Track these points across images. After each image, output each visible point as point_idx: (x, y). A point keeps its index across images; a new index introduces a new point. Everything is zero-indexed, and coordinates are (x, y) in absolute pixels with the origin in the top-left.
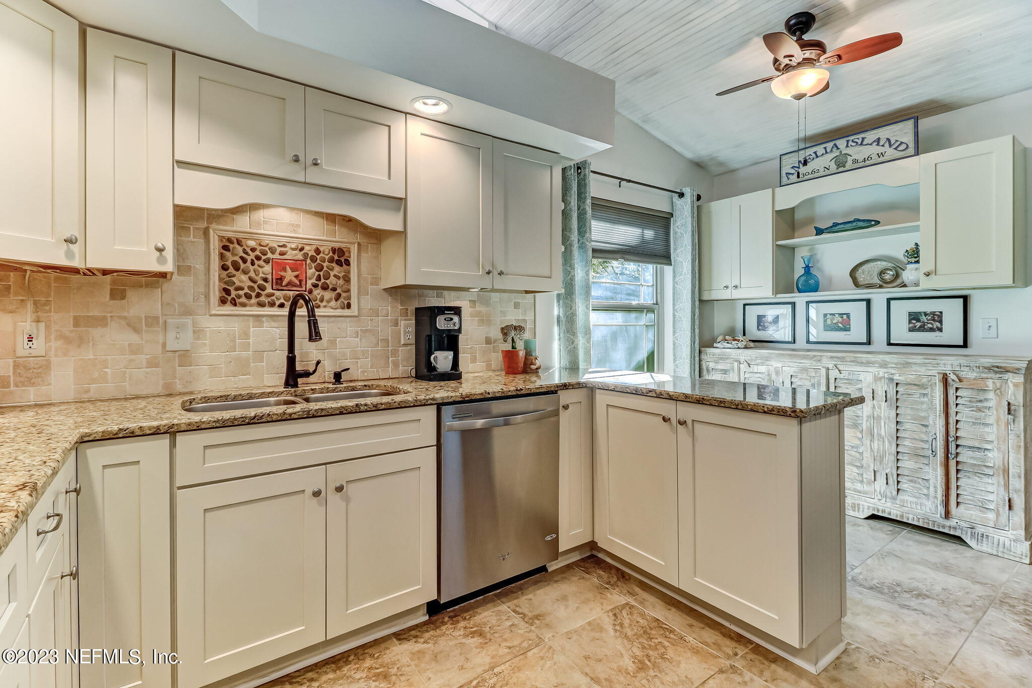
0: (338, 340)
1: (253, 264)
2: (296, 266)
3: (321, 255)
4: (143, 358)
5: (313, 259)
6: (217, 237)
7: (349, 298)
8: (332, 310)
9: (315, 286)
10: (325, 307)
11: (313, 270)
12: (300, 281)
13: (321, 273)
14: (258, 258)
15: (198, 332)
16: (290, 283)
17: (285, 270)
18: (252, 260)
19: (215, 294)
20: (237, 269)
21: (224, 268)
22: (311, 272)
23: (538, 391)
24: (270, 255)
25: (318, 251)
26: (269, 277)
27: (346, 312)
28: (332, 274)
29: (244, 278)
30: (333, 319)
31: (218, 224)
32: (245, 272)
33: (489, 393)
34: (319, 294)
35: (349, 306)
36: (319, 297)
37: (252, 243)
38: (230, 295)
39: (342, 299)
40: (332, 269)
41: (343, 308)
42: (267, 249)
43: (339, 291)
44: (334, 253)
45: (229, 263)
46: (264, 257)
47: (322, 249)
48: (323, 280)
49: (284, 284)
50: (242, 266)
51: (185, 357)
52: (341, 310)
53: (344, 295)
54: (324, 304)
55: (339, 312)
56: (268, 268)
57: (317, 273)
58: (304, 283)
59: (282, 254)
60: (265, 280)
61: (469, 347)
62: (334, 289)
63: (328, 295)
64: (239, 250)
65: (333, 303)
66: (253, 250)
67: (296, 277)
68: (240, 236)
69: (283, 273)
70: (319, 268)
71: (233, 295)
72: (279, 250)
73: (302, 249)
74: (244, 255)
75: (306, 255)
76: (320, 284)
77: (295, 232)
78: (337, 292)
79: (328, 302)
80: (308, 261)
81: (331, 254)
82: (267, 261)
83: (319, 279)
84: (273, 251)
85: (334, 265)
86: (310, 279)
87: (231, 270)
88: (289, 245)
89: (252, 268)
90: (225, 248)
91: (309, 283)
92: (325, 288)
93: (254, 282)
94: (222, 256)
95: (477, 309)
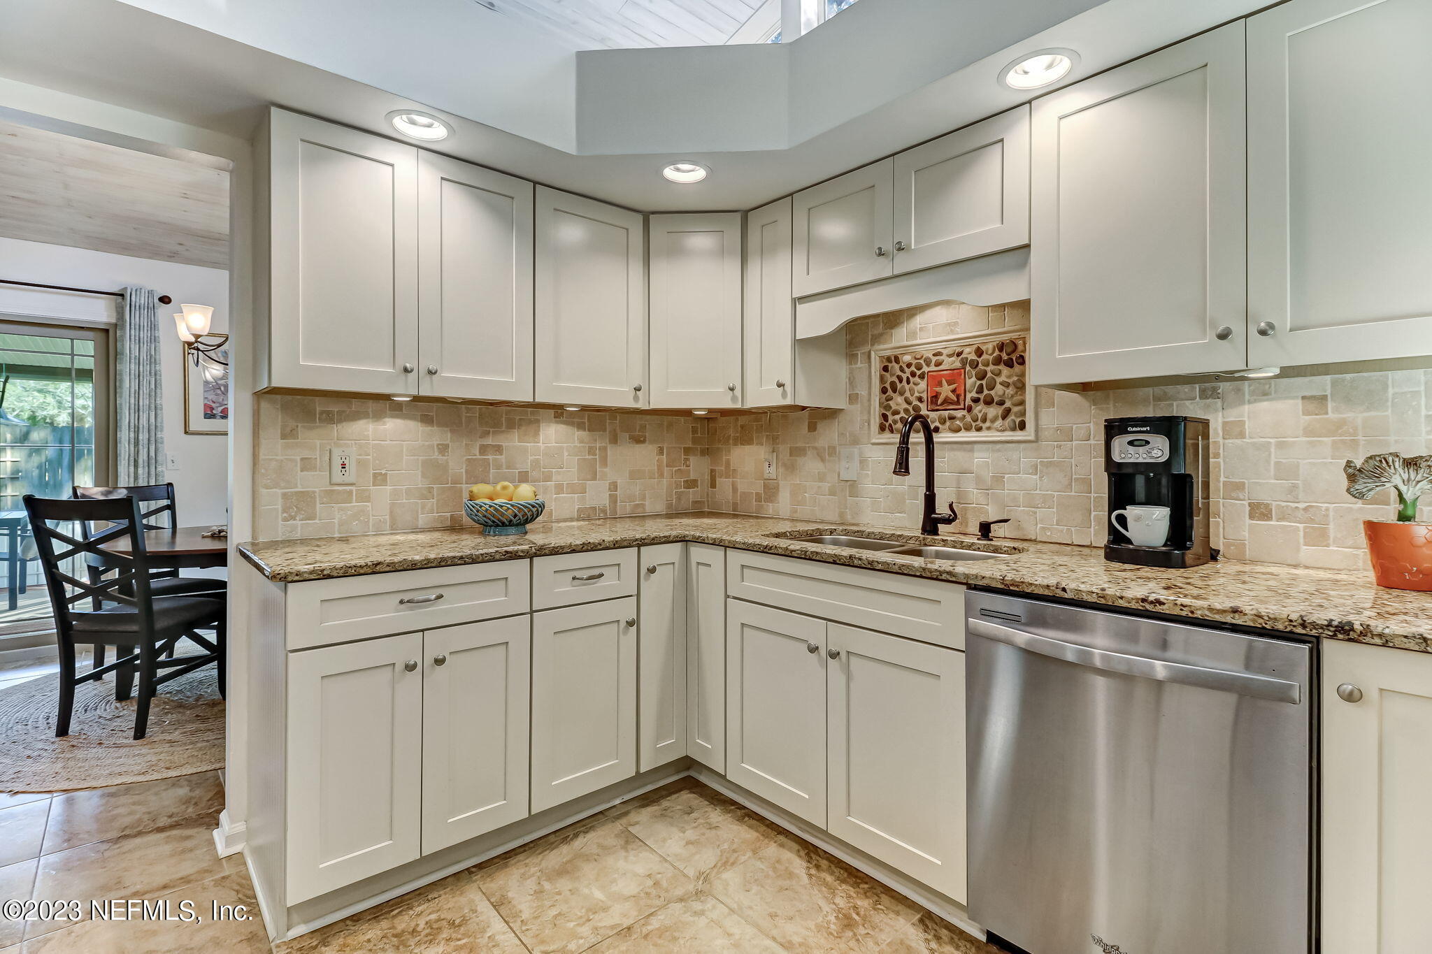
0: (1006, 476)
1: (908, 382)
2: (954, 377)
3: (985, 356)
4: (826, 486)
5: (974, 365)
6: (878, 358)
7: (1023, 413)
8: (999, 434)
9: (976, 401)
10: (989, 428)
11: (974, 379)
12: (958, 396)
13: (984, 382)
14: (913, 374)
15: (863, 462)
16: (946, 401)
17: (940, 384)
18: (908, 378)
19: (876, 420)
20: (894, 391)
21: (884, 391)
22: (971, 381)
23: (1218, 618)
24: (925, 369)
25: (979, 352)
26: (924, 396)
27: (1019, 435)
28: (999, 380)
29: (900, 400)
30: (999, 446)
31: (879, 343)
32: (902, 394)
33: (1064, 590)
34: (980, 411)
35: (1022, 426)
36: (980, 416)
37: (907, 358)
38: (887, 421)
39: (1012, 417)
40: (999, 374)
41: (1013, 429)
42: (922, 361)
43: (1008, 404)
44: (1001, 350)
45: (888, 386)
46: (918, 373)
47: (984, 348)
48: (986, 392)
49: (939, 402)
50: (899, 386)
51: (853, 487)
52: (1011, 433)
53: (1015, 409)
54: (988, 424)
55: (1009, 436)
56: (923, 385)
57: (979, 382)
58: (962, 397)
59: (938, 364)
60: (920, 399)
61: (1301, 506)
62: (1001, 403)
63: (992, 411)
64: (897, 367)
65: (999, 423)
66: (909, 365)
67: (953, 391)
68: (897, 352)
69: (938, 389)
70: (982, 376)
71: (890, 421)
72: (934, 359)
73: (959, 354)
74: (900, 373)
75: (964, 362)
76: (982, 397)
77: (952, 332)
78: (1004, 406)
79: (993, 421)
80: (968, 368)
81: (997, 353)
82: (922, 377)
83: (980, 390)
84: (928, 362)
85: (1002, 367)
86: (970, 392)
87: (890, 392)
88: (945, 352)
89: (907, 387)
90: (885, 369)
91: (969, 396)
92: (989, 402)
93: (909, 403)
94: (882, 379)
95: (1331, 415)
